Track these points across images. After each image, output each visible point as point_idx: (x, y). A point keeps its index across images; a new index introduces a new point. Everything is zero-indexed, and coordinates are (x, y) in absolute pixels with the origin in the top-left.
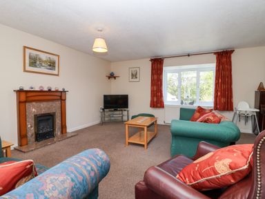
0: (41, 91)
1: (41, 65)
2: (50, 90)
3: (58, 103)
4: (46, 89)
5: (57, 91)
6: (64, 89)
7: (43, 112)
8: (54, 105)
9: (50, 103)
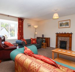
0: (62, 33)
1: (63, 25)
2: (65, 33)
3: (69, 38)
4: (64, 33)
5: (68, 33)
6: (71, 33)
7: (63, 40)
8: (67, 38)
9: (65, 38)
